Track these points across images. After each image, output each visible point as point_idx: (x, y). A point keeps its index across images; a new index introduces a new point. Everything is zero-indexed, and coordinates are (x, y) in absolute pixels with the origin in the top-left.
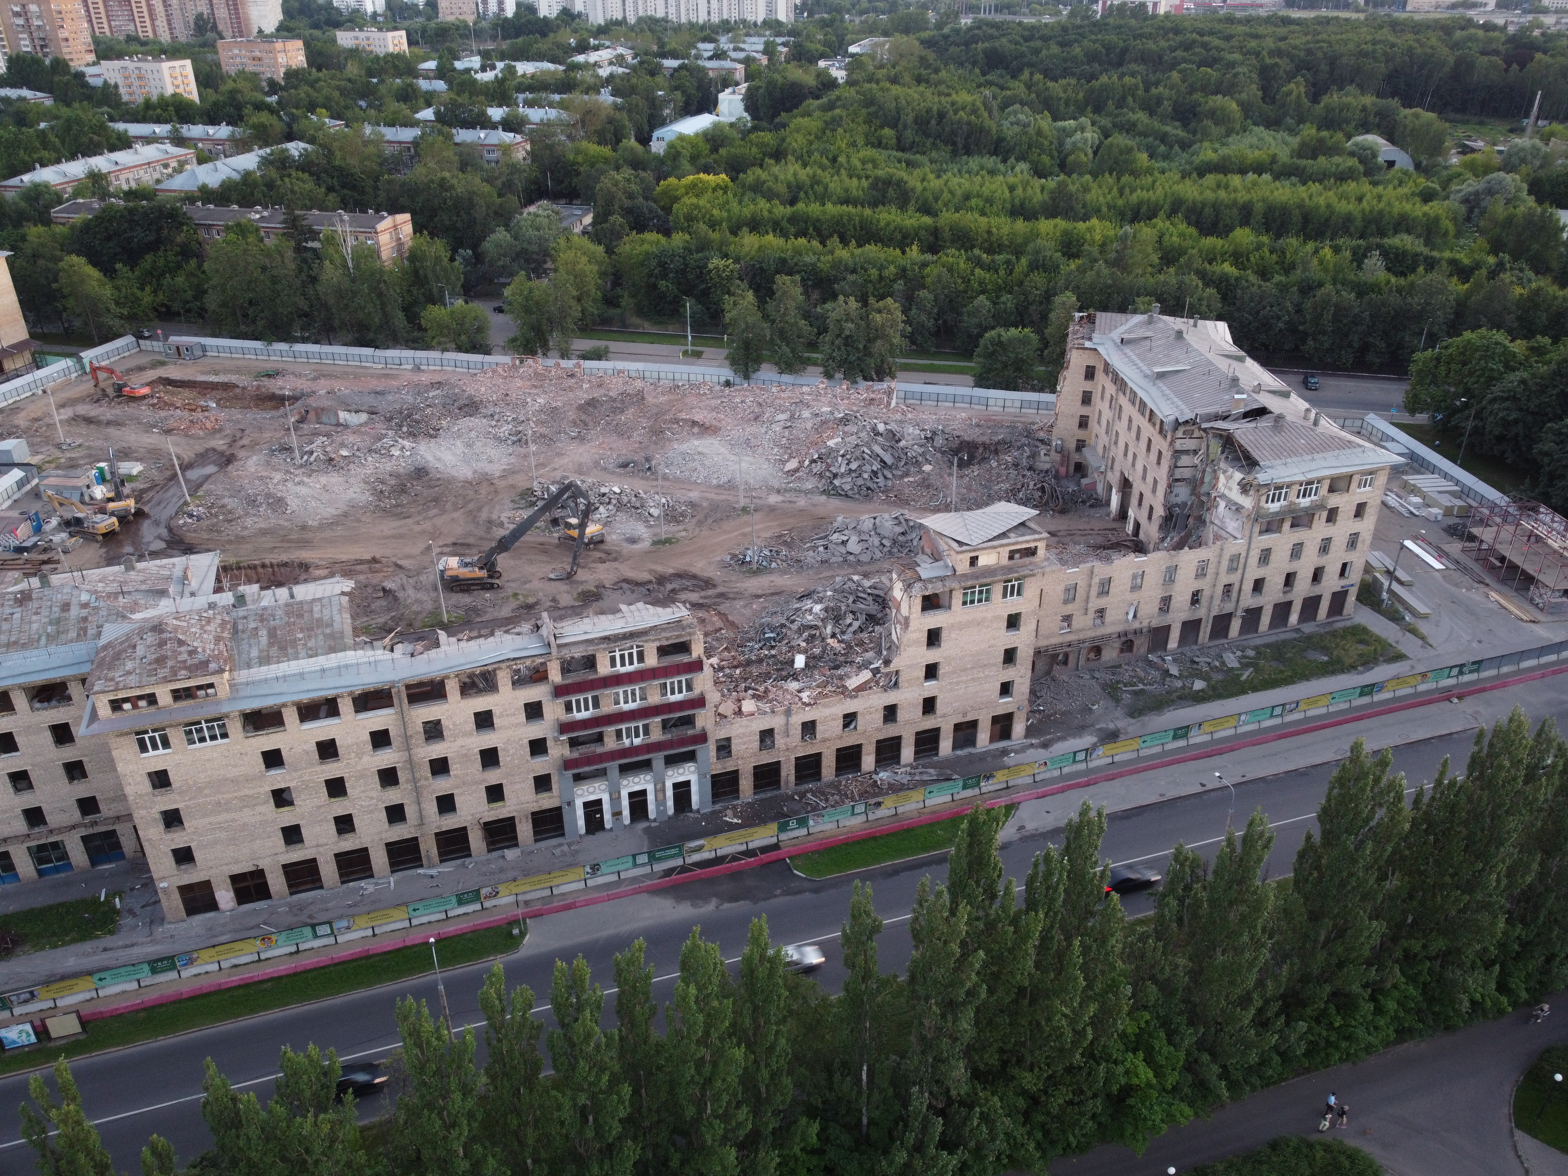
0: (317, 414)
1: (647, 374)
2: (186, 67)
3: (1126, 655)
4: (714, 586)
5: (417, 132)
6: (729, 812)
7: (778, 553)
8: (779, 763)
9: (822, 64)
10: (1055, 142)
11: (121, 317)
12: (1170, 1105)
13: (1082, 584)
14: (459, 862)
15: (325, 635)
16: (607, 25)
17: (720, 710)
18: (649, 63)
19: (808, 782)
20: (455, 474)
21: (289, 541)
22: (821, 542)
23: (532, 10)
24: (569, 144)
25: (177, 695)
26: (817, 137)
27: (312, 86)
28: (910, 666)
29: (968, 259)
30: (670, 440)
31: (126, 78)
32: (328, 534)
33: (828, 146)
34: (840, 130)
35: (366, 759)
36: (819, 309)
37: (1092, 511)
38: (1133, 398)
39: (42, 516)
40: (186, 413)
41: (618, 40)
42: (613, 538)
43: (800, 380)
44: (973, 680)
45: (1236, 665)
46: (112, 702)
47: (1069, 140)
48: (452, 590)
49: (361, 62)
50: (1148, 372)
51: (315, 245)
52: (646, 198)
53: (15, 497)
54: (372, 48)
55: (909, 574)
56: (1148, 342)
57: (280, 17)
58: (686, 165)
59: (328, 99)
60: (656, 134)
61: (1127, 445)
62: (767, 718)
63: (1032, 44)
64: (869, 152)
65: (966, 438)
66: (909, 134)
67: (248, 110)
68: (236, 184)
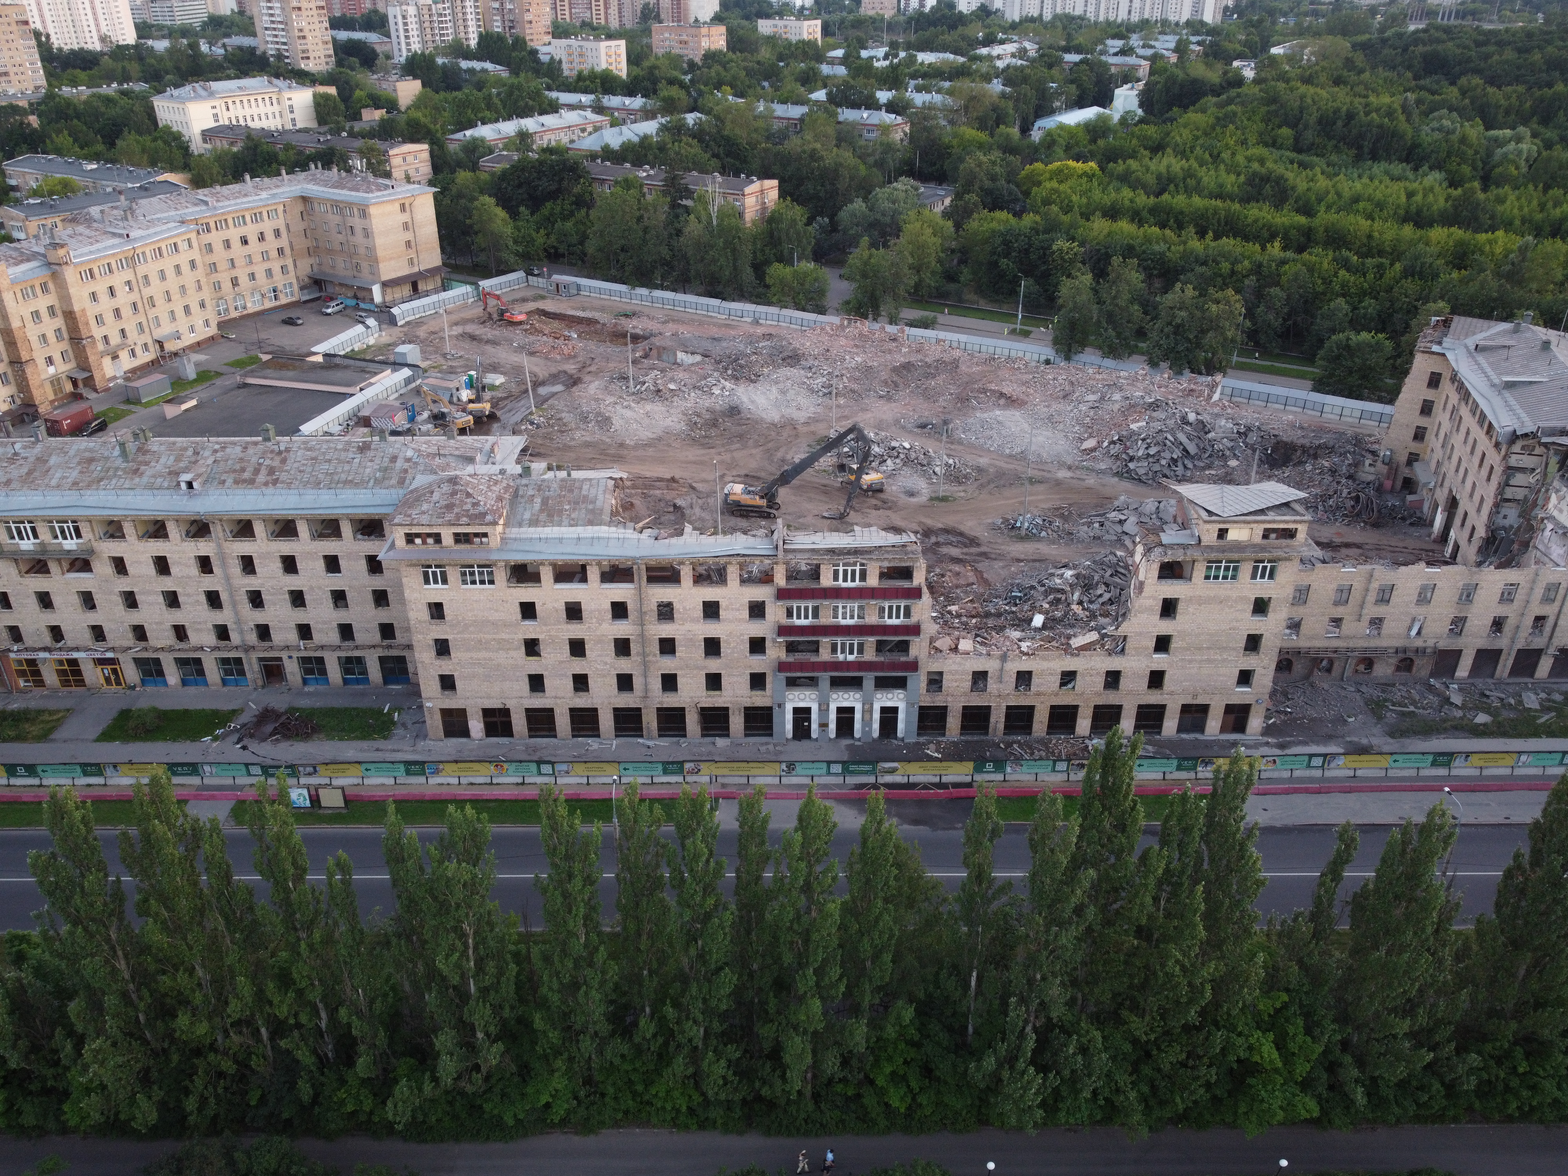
0: (659, 353)
1: (969, 347)
2: (621, 46)
3: (1404, 674)
4: (978, 545)
5: (804, 109)
6: (932, 746)
7: (1050, 523)
8: (989, 708)
9: (1236, 64)
10: (1482, 151)
11: (517, 254)
12: (1294, 1095)
13: (1357, 586)
14: (675, 739)
15: (587, 510)
16: (1021, 22)
17: (937, 644)
18: (1050, 56)
19: (1017, 734)
20: (764, 416)
21: (607, 455)
22: (1098, 519)
24: (949, 128)
25: (460, 538)
26: (1205, 134)
27: (725, 68)
28: (1140, 634)
29: (1334, 260)
30: (973, 408)
31: (570, 55)
32: (640, 453)
33: (1215, 142)
34: (1231, 127)
35: (605, 626)
36: (1158, 299)
37: (1411, 530)
38: (1475, 409)
39: (417, 409)
40: (551, 340)
41: (1026, 34)
42: (893, 489)
43: (1120, 364)
44: (1209, 661)
45: (1536, 706)
46: (407, 535)
47: (1499, 151)
48: (732, 513)
49: (774, 46)
50: (1496, 381)
51: (688, 203)
52: (1009, 182)
53: (402, 391)
54: (788, 36)
55: (1152, 537)
56: (1505, 351)
57: (717, 8)
58: (1060, 152)
59: (734, 78)
60: (1037, 124)
61: (1460, 459)
62: (982, 660)
63: (1483, 49)
64: (1260, 151)
65: (1285, 439)
66: (1309, 136)
67: (662, 84)
68: (634, 145)
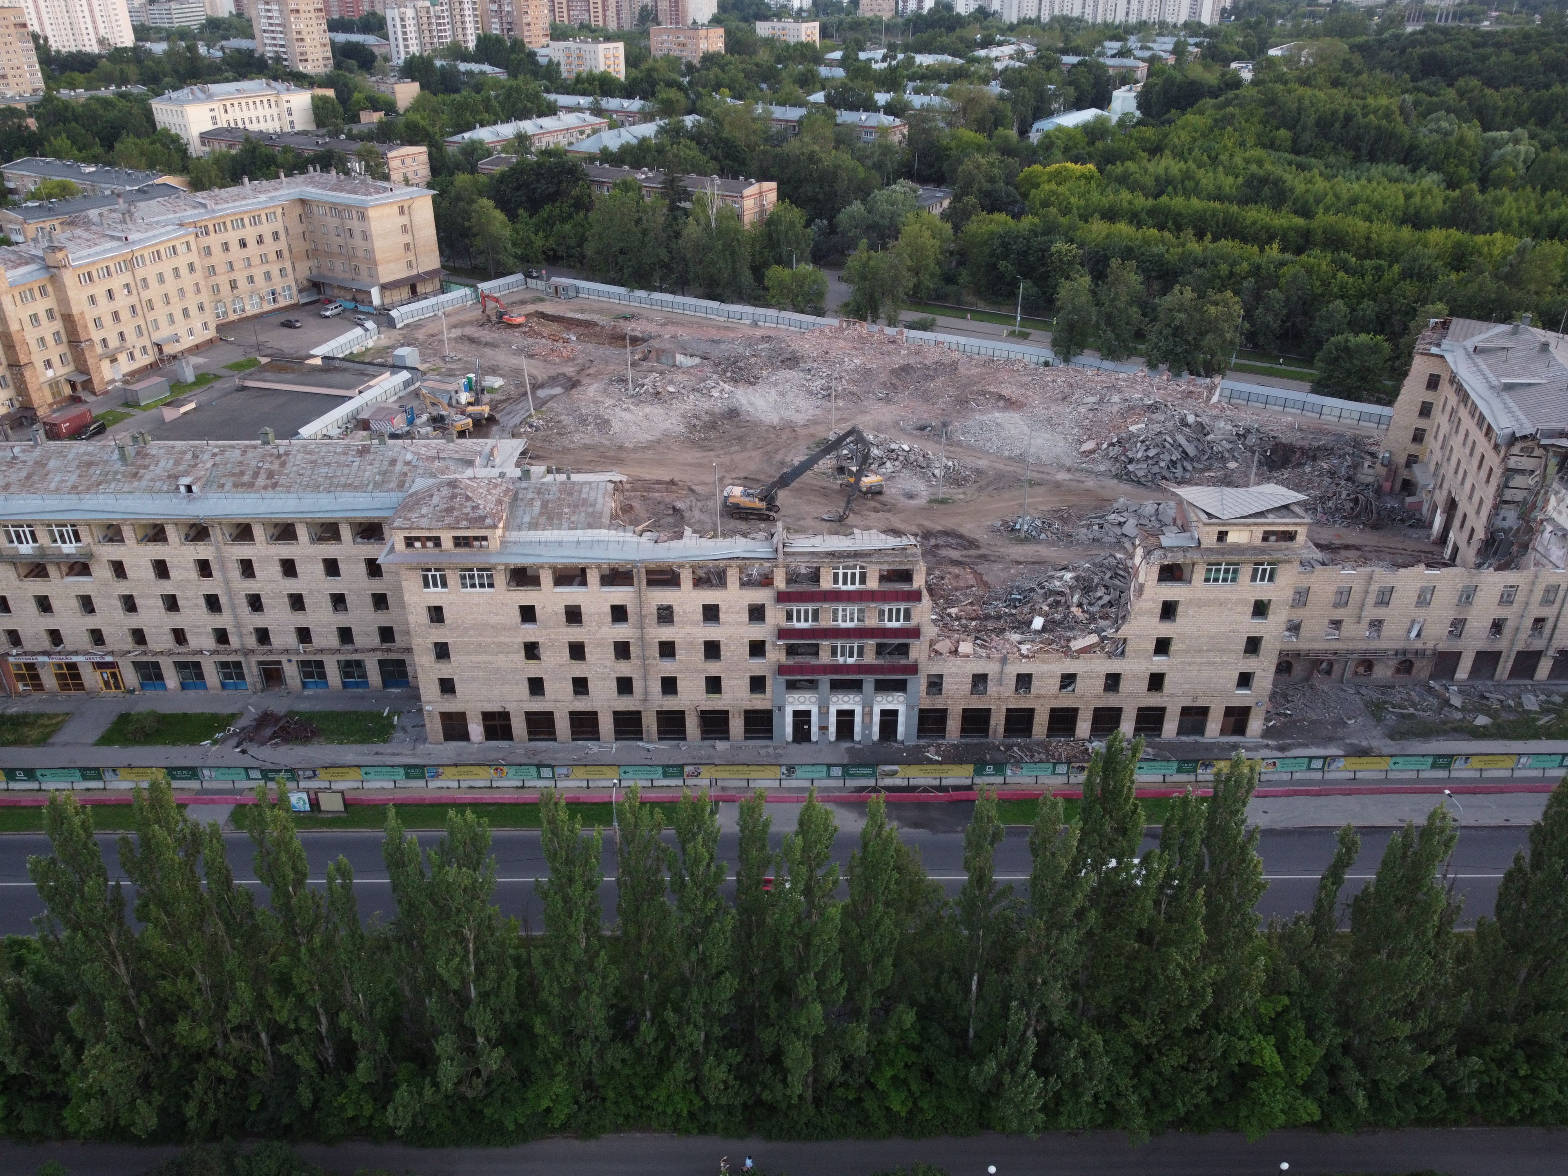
0: (658, 356)
1: (968, 349)
2: (619, 48)
3: (1404, 676)
4: (978, 547)
5: (803, 111)
6: (932, 749)
7: (1050, 525)
8: (989, 710)
9: (1234, 65)
10: (1480, 153)
11: (516, 256)
12: (1295, 1099)
13: (1357, 588)
14: (675, 742)
15: (586, 513)
16: (1019, 23)
17: (937, 647)
18: (1048, 58)
19: (1017, 737)
20: (763, 418)
21: (606, 458)
22: (1097, 521)
23: (949, 8)
24: (947, 130)
25: (459, 542)
26: (1203, 135)
27: (723, 70)
28: (1140, 636)
29: (1333, 261)
30: (972, 410)
31: (568, 57)
32: (639, 455)
33: (1213, 144)
34: (1229, 129)
35: (605, 629)
36: (1157, 301)
37: (1411, 531)
38: (1474, 410)
39: (416, 412)
40: (550, 342)
41: (1024, 36)
42: (892, 491)
43: (1119, 366)
44: (1209, 663)
45: (1535, 708)
46: (407, 538)
47: (1497, 153)
48: (732, 516)
49: (772, 48)
50: (1495, 383)
51: (687, 205)
52: (1007, 184)
53: (401, 394)
54: (786, 38)
55: (1152, 540)
56: (1504, 353)
57: (715, 10)
58: (1058, 154)
59: (733, 80)
60: (1036, 126)
61: (1459, 461)
62: (982, 662)
63: (1481, 51)
64: (1258, 152)
65: (1284, 441)
66: (1307, 137)
67: (661, 87)
68: (633, 147)
